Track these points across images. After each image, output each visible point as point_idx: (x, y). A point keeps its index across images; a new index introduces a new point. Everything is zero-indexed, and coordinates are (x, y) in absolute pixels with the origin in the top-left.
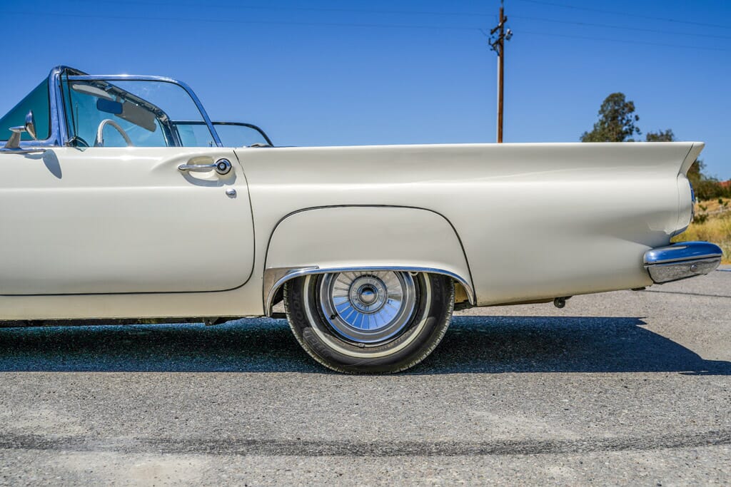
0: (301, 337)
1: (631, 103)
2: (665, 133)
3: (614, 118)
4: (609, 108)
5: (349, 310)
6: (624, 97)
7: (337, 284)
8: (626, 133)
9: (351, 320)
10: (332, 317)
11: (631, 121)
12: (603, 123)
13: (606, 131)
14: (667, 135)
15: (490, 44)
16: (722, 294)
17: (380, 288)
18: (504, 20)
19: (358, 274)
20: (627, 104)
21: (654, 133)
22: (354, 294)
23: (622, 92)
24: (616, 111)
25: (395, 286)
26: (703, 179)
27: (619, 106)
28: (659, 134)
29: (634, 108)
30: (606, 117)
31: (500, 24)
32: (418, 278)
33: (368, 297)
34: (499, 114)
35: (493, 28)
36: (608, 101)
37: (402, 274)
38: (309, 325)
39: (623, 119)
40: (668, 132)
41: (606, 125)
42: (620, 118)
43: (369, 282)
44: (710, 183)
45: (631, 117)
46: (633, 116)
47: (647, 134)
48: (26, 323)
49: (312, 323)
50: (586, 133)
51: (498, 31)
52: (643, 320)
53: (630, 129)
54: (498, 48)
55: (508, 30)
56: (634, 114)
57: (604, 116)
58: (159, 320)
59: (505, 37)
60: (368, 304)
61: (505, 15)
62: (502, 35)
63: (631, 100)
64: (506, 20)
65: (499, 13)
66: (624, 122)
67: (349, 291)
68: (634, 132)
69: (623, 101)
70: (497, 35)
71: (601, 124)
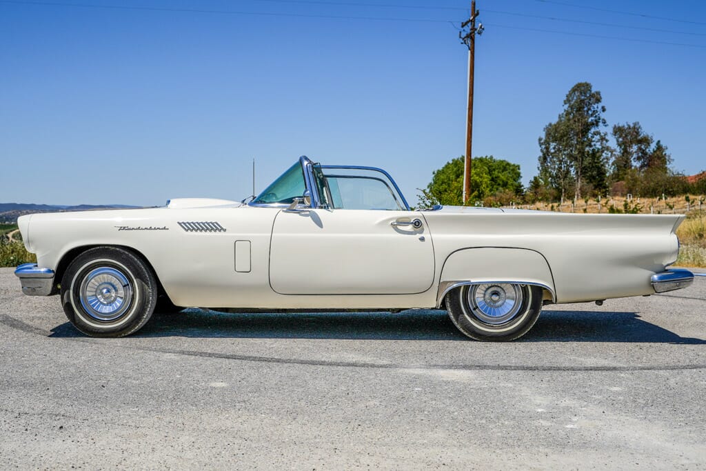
0: (457, 320)
1: (598, 93)
2: (632, 125)
3: (580, 109)
4: (575, 98)
5: (484, 305)
6: (591, 87)
7: (478, 291)
8: (592, 124)
9: (485, 311)
10: (474, 309)
11: (597, 112)
12: (568, 114)
13: (572, 122)
14: (634, 128)
15: (460, 37)
16: (690, 296)
17: (502, 293)
18: (476, 14)
19: (490, 285)
20: (593, 94)
21: (621, 125)
22: (487, 296)
23: (588, 82)
24: (582, 101)
25: (511, 292)
26: (669, 174)
27: (586, 96)
28: (626, 126)
29: (601, 98)
30: (571, 107)
31: (472, 18)
32: (524, 288)
33: (495, 298)
34: (469, 109)
35: (465, 21)
36: (574, 90)
37: (514, 285)
38: (463, 313)
39: (589, 109)
40: (635, 124)
41: (571, 117)
42: (586, 109)
43: (496, 290)
44: (678, 178)
45: (597, 107)
46: (600, 108)
47: (613, 126)
48: (278, 311)
49: (464, 312)
50: (550, 125)
51: (469, 24)
52: (638, 314)
53: (596, 121)
54: (469, 42)
55: (480, 24)
56: (600, 105)
57: (569, 107)
58: (360, 310)
59: (476, 32)
60: (495, 302)
61: (477, 9)
62: (474, 29)
63: (598, 90)
64: (478, 14)
65: (470, 7)
66: (590, 112)
67: (485, 295)
68: (601, 124)
69: (591, 91)
70: (468, 29)
71: (566, 115)
